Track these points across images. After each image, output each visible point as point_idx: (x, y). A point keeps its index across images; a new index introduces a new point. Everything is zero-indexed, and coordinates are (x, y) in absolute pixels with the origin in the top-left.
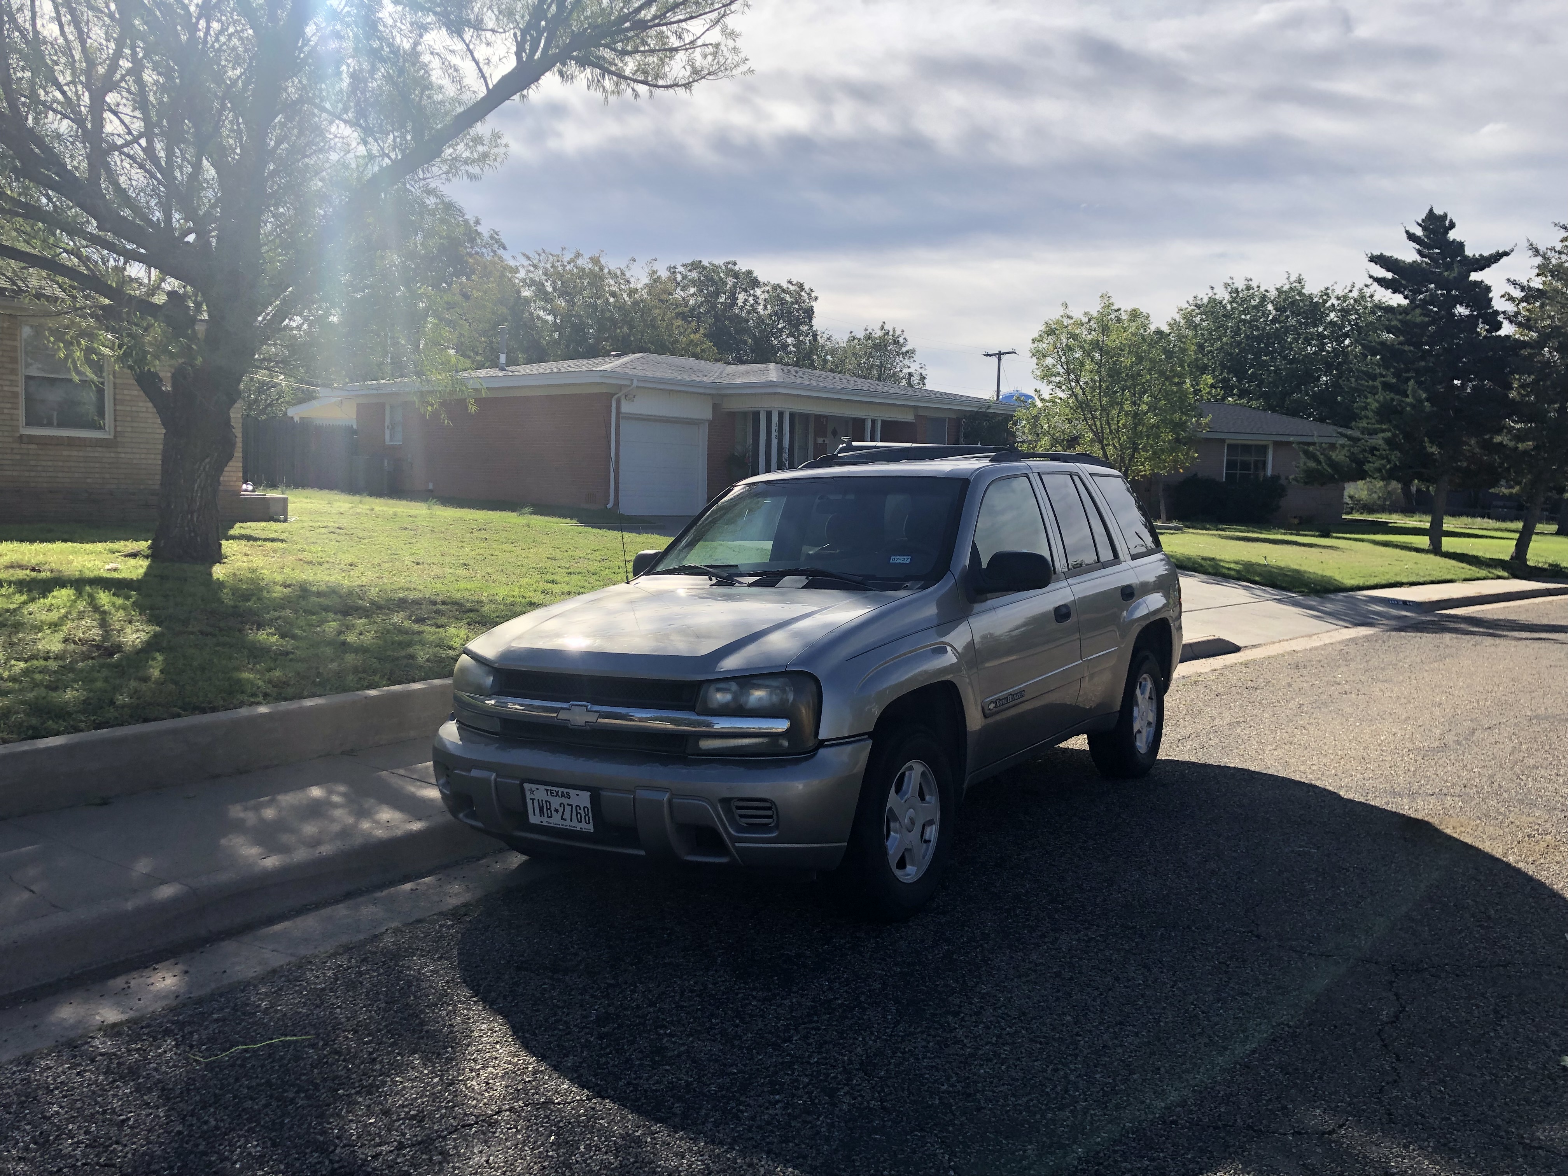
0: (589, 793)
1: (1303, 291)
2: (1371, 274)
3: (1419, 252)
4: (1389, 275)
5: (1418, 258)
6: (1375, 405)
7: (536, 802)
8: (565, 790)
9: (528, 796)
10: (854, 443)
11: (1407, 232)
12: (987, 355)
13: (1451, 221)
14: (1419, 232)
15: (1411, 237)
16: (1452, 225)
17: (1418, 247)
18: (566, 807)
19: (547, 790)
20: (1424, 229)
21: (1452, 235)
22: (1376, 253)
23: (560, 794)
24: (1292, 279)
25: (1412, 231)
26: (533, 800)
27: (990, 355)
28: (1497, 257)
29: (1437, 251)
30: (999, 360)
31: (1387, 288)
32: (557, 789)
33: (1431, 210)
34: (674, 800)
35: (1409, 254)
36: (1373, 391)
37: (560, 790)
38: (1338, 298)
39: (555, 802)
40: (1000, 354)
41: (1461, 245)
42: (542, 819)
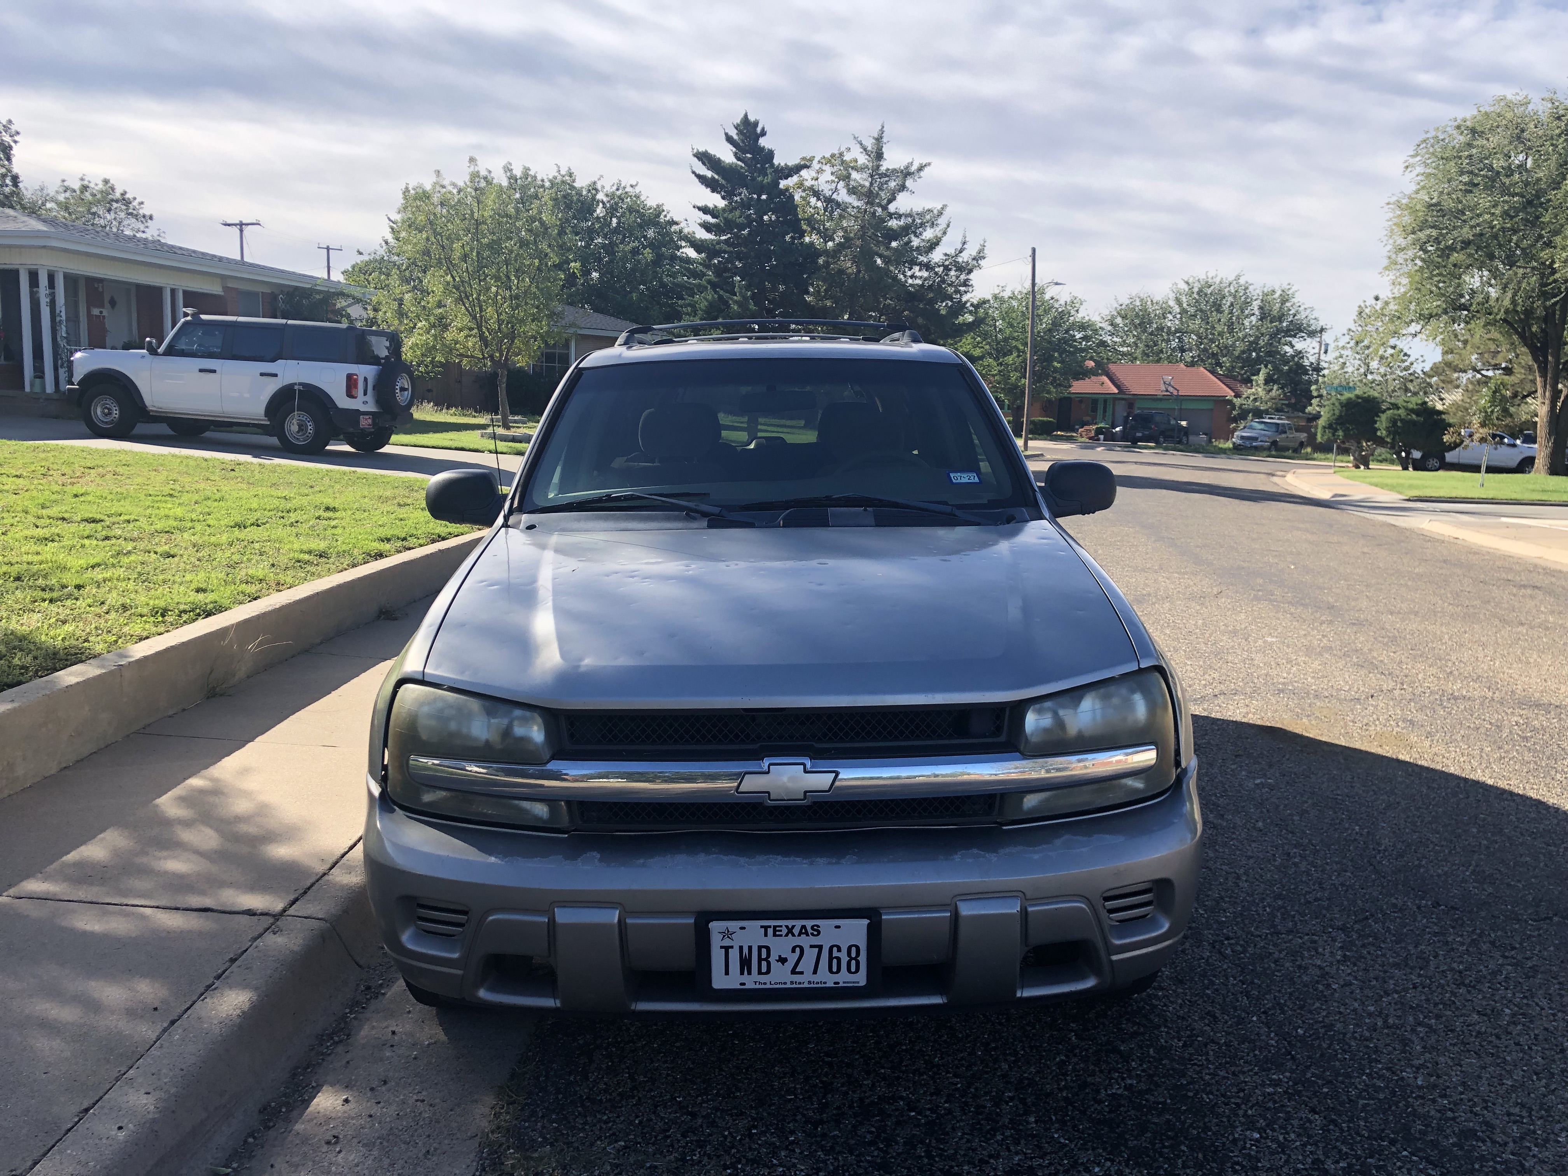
0: (866, 922)
1: (575, 184)
2: (694, 169)
3: (735, 155)
4: (709, 174)
5: (735, 160)
6: (704, 304)
7: (734, 955)
8: (809, 923)
9: (716, 942)
10: (203, 317)
11: (726, 134)
12: (226, 225)
13: (763, 129)
14: (734, 133)
15: (729, 139)
16: (763, 133)
17: (734, 149)
18: (807, 950)
19: (766, 928)
20: (740, 132)
21: (763, 142)
22: (702, 149)
23: (796, 931)
24: (563, 172)
25: (730, 133)
26: (727, 949)
27: (229, 225)
28: (797, 169)
29: (749, 155)
30: (241, 231)
31: (707, 186)
32: (790, 923)
33: (746, 116)
34: (1030, 909)
35: (727, 155)
36: (701, 289)
37: (798, 923)
38: (607, 195)
39: (781, 946)
40: (241, 225)
41: (771, 154)
42: (745, 978)
